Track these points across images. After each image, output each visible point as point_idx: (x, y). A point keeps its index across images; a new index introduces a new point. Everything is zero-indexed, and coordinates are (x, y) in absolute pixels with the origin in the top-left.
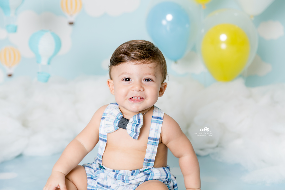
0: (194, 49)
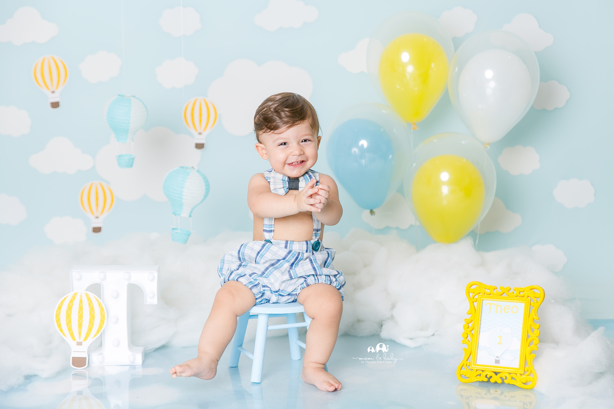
0: (401, 190)
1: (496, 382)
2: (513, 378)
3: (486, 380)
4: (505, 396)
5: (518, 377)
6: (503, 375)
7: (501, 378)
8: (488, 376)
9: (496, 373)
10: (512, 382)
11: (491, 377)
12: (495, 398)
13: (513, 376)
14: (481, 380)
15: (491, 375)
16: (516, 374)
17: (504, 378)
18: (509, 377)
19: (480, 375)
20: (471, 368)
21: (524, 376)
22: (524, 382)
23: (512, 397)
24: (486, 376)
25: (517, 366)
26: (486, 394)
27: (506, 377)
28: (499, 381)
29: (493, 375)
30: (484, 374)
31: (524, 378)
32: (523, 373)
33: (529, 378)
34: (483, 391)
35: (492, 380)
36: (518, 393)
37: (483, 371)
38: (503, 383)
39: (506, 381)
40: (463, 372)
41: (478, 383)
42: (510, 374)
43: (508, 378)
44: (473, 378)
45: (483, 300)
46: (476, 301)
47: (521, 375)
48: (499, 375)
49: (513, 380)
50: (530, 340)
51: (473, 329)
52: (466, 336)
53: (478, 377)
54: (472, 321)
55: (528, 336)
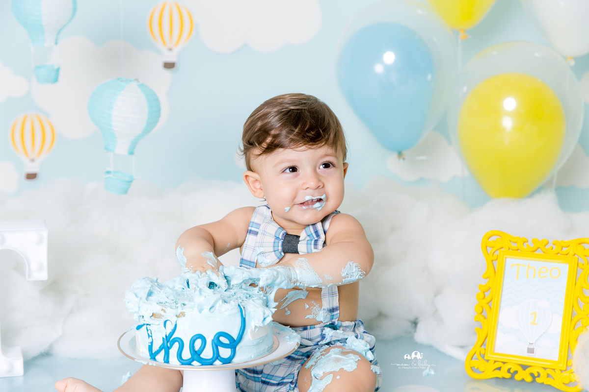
1: (523, 380)
2: (548, 376)
3: (508, 376)
5: (557, 375)
6: (535, 371)
7: (532, 375)
8: (512, 371)
9: (525, 367)
10: (547, 381)
11: (516, 372)
13: (550, 373)
14: (501, 377)
15: (516, 370)
16: (554, 370)
17: (536, 375)
18: (543, 373)
19: (499, 369)
20: (486, 358)
21: (566, 374)
22: (567, 382)
24: (509, 371)
25: (555, 357)
27: (538, 373)
28: (529, 379)
29: (519, 369)
30: (505, 368)
31: (566, 377)
32: (564, 369)
33: (575, 378)
35: (518, 377)
37: (504, 363)
38: (534, 381)
39: (538, 380)
40: (475, 363)
42: (545, 369)
43: (542, 375)
44: (490, 373)
45: (506, 258)
46: (497, 259)
47: (562, 371)
48: (529, 370)
49: (549, 379)
50: (575, 319)
51: (492, 300)
52: (481, 311)
53: (497, 371)
54: (490, 288)
55: (573, 314)
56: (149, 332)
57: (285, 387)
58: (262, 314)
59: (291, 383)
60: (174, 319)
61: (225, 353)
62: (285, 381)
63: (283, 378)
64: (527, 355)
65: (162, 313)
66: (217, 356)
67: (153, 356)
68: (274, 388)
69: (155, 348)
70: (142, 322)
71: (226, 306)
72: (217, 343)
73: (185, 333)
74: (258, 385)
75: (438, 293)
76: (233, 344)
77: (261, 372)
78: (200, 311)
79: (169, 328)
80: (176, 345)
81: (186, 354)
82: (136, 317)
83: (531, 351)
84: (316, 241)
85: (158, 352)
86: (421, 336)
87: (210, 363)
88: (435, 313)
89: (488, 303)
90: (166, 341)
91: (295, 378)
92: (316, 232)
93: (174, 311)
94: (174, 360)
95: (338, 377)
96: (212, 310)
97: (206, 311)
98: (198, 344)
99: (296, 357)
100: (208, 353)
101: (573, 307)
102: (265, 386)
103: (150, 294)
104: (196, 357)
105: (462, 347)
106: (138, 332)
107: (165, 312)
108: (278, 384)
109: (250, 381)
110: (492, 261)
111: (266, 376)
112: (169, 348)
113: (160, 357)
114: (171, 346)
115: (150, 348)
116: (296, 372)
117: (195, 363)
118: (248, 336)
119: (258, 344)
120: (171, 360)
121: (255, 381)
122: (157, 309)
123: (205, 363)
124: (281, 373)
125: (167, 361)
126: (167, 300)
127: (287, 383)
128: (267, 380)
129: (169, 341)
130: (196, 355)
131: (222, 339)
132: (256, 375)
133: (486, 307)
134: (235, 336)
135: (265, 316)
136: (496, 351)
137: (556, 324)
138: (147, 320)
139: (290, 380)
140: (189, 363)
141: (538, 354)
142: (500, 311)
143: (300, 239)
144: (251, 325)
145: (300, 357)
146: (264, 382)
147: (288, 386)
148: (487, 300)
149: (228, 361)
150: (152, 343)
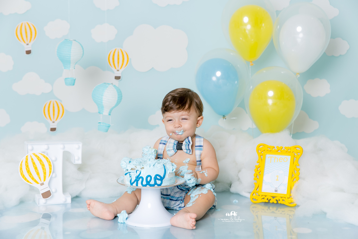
1: (273, 203)
3: (267, 201)
4: (279, 211)
5: (286, 200)
7: (277, 200)
8: (269, 199)
9: (273, 197)
11: (270, 200)
12: (273, 212)
13: (283, 199)
14: (264, 201)
15: (270, 198)
16: (285, 198)
17: (278, 200)
18: (281, 199)
19: (264, 198)
20: (258, 194)
22: (290, 202)
23: (283, 211)
24: (267, 199)
25: (286, 193)
26: (267, 210)
27: (279, 199)
28: (275, 202)
29: (272, 198)
30: (266, 198)
31: (290, 200)
32: (289, 197)
33: (293, 200)
34: (266, 208)
35: (271, 202)
36: (286, 209)
37: (266, 196)
38: (277, 203)
39: (279, 202)
40: (254, 197)
41: (263, 204)
42: (282, 197)
44: (260, 200)
45: (266, 154)
46: (262, 155)
47: (288, 198)
48: (275, 199)
49: (283, 201)
50: (293, 177)
51: (260, 172)
52: (256, 176)
53: (263, 199)
54: (260, 167)
55: (292, 175)
56: (130, 175)
57: (178, 202)
58: (172, 168)
59: (181, 200)
60: (140, 170)
61: (159, 182)
62: (179, 199)
63: (178, 198)
64: (274, 192)
65: (135, 168)
66: (156, 183)
67: (132, 184)
68: (174, 202)
69: (132, 181)
70: (127, 172)
71: (159, 165)
72: (156, 179)
73: (144, 175)
74: (168, 201)
75: (239, 171)
76: (162, 179)
77: (170, 195)
78: (150, 166)
79: (138, 173)
80: (141, 179)
81: (144, 183)
82: (125, 170)
83: (276, 191)
84: (189, 145)
85: (134, 183)
86: (232, 189)
87: (153, 185)
88: (239, 179)
89: (259, 173)
90: (137, 178)
91: (183, 198)
92: (189, 141)
93: (140, 167)
94: (140, 185)
95: (201, 196)
96: (154, 166)
97: (152, 166)
98: (149, 179)
99: (184, 189)
100: (152, 182)
101: (292, 173)
102: (171, 201)
103: (130, 162)
104: (148, 184)
105: (250, 193)
106: (125, 176)
107: (136, 167)
108: (176, 200)
109: (165, 200)
110: (261, 156)
111: (171, 197)
112: (138, 181)
113: (135, 184)
114: (139, 180)
115: (131, 181)
116: (183, 196)
117: (148, 186)
118: (167, 176)
119: (170, 180)
120: (138, 185)
121: (167, 199)
122: (133, 167)
123: (151, 186)
124: (177, 195)
125: (137, 185)
126: (136, 164)
127: (180, 200)
128: (172, 198)
129: (138, 178)
130: (148, 183)
131: (157, 177)
132: (168, 197)
133: (258, 174)
134: (162, 176)
135: (173, 169)
136: (262, 191)
137: (286, 180)
138: (129, 171)
139: (181, 199)
140: (145, 186)
141: (279, 192)
142: (264, 176)
143: (183, 144)
144: (168, 172)
145: (185, 190)
146: (171, 199)
147: (180, 201)
148: (259, 171)
149: (160, 185)
150: (131, 179)
